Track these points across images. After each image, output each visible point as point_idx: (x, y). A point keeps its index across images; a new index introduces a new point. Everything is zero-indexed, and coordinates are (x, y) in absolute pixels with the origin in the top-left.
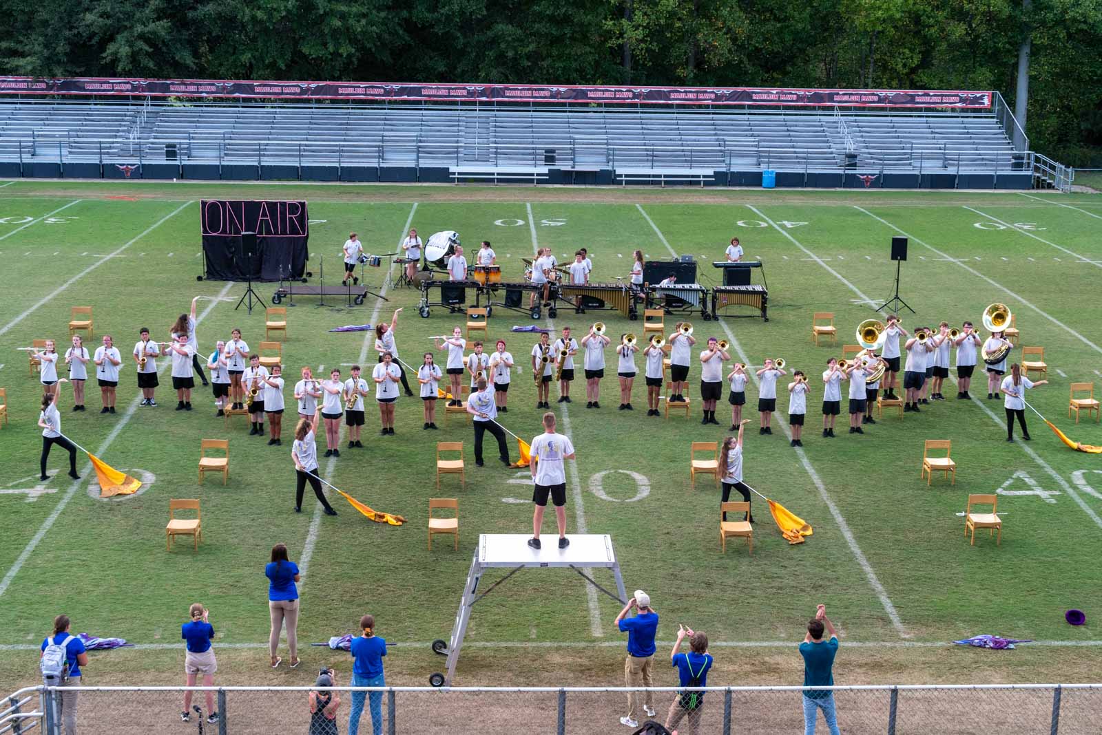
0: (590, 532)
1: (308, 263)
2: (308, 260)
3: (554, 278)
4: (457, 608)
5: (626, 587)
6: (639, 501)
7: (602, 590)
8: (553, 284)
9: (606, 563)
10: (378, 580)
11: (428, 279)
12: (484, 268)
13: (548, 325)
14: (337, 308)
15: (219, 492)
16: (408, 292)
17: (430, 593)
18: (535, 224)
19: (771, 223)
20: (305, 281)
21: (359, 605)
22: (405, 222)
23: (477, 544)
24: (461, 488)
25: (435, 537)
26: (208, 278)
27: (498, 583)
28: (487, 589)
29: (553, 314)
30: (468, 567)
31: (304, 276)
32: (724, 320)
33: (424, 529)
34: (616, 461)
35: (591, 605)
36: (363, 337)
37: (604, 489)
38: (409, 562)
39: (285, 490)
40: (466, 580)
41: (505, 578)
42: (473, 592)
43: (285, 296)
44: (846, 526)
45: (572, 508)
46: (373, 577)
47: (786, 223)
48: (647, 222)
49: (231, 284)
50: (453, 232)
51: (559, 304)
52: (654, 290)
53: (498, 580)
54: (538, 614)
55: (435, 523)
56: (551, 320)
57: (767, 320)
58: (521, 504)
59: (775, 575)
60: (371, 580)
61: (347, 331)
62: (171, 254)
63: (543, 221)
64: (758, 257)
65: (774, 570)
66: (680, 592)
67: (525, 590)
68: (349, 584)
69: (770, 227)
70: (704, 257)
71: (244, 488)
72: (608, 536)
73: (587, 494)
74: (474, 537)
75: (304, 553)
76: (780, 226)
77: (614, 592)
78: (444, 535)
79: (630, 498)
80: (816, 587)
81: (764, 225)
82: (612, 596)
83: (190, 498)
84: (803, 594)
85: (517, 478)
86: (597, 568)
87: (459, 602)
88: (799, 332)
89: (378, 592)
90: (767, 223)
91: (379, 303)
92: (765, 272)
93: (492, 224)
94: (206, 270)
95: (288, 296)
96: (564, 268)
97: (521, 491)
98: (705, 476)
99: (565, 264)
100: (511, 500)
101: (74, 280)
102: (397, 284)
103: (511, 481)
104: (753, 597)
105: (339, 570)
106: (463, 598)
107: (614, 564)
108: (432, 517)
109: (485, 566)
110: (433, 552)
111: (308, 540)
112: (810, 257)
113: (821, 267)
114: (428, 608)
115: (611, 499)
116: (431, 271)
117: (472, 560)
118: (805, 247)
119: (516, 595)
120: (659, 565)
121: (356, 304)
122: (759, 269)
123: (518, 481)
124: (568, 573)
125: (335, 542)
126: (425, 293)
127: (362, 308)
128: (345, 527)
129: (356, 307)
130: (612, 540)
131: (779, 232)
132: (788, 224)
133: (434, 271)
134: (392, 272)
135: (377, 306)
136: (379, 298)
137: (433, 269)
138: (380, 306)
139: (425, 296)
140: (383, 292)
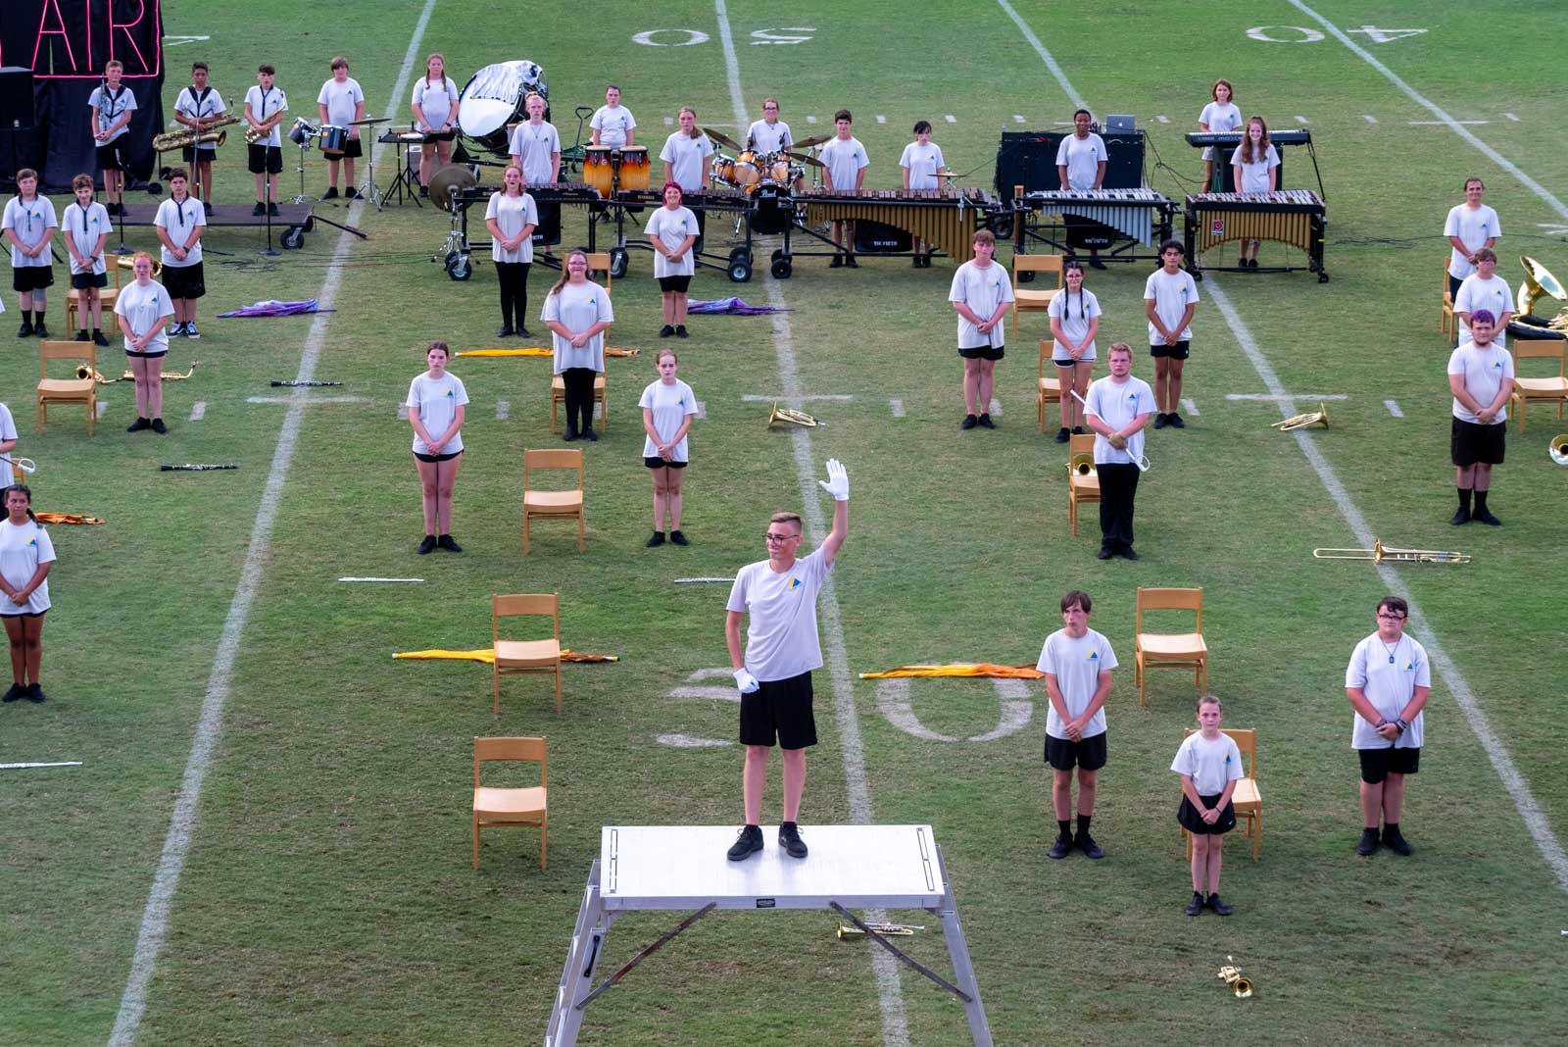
0: (879, 819)
3: (784, 176)
4: (547, 1013)
5: (973, 959)
6: (1006, 739)
7: (913, 965)
8: (783, 192)
9: (922, 898)
10: (347, 945)
11: (466, 184)
12: (607, 153)
13: (772, 296)
14: (239, 256)
16: (416, 217)
17: (478, 975)
18: (736, 41)
19: (1334, 30)
20: (156, 190)
21: (300, 1010)
22: (410, 37)
23: (596, 851)
24: (555, 711)
25: (488, 834)
27: (649, 951)
28: (623, 966)
29: (782, 267)
30: (573, 911)
31: (154, 178)
32: (1217, 279)
33: (462, 815)
34: (944, 639)
35: (886, 1003)
36: (304, 330)
37: (915, 708)
38: (424, 899)
39: (110, 718)
40: (569, 944)
41: (669, 937)
42: (587, 973)
44: (1530, 800)
45: (836, 759)
46: (334, 938)
47: (1370, 30)
48: (1019, 33)
50: (530, 64)
51: (798, 243)
52: (1038, 204)
53: (650, 943)
54: (751, 1028)
55: (489, 800)
56: (778, 283)
57: (1324, 278)
58: (705, 750)
59: (1352, 926)
60: (329, 944)
61: (265, 314)
63: (755, 34)
64: (1302, 120)
65: (1348, 911)
66: (1112, 971)
67: (717, 967)
68: (274, 956)
69: (1332, 40)
70: (1163, 119)
72: (928, 830)
73: (872, 721)
74: (586, 833)
75: (158, 878)
76: (1357, 38)
77: (943, 973)
78: (510, 829)
79: (983, 733)
80: (1456, 956)
81: (1315, 36)
82: (939, 980)
84: (1422, 972)
85: (695, 684)
86: (899, 908)
87: (552, 997)
88: (1404, 308)
89: (349, 974)
90: (1323, 29)
91: (345, 243)
92: (1320, 157)
93: (627, 40)
96: (809, 152)
97: (705, 716)
98: (1172, 674)
99: (812, 142)
100: (681, 741)
102: (387, 197)
103: (681, 692)
104: (1296, 981)
105: (247, 920)
106: (561, 989)
107: (942, 899)
108: (482, 785)
109: (617, 906)
110: (486, 873)
111: (168, 846)
112: (1431, 116)
113: (1462, 141)
114: (472, 1014)
115: (933, 736)
116: (475, 161)
117: (583, 893)
118: (1419, 90)
119: (696, 979)
120: (1057, 901)
121: (286, 247)
122: (1304, 149)
123: (701, 692)
124: (825, 922)
125: (236, 850)
126: (459, 218)
127: (302, 256)
128: (264, 811)
129: (286, 256)
130: (937, 840)
131: (1355, 55)
132: (1378, 35)
133: (481, 163)
134: (375, 165)
135: (339, 252)
136: (345, 232)
137: (478, 157)
138: (346, 251)
139: (460, 224)
140: (354, 216)
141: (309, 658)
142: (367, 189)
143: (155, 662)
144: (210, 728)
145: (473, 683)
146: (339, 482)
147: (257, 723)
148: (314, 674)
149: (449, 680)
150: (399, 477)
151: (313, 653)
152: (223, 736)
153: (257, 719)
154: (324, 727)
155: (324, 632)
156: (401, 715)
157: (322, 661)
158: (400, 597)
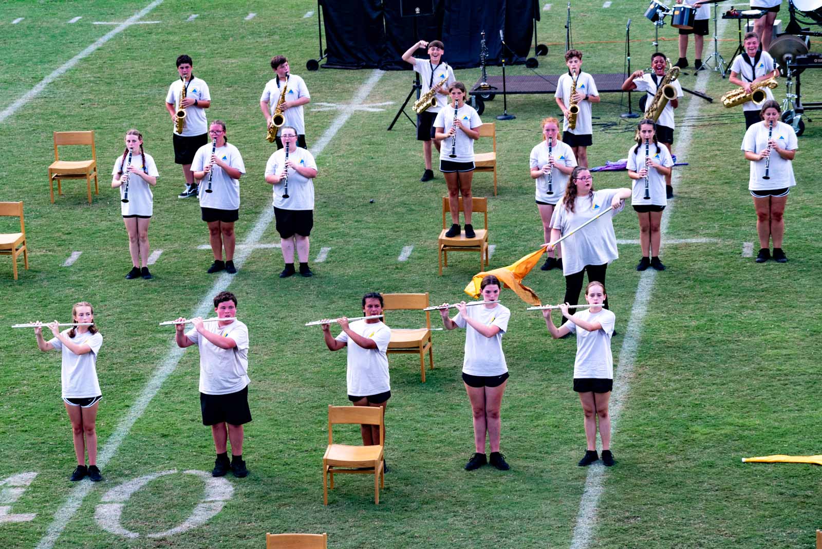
1: (539, 24)
2: (539, 19)
11: (798, 53)
15: (365, 518)
20: (533, 64)
26: (330, 65)
31: (532, 54)
39: (504, 513)
43: (491, 98)
49: (377, 75)
62: (251, 15)
71: (416, 510)
83: (306, 531)
91: (696, 105)
94: (324, 47)
95: (497, 97)
101: (55, 74)
116: (806, 33)
126: (793, 82)
133: (811, 34)
134: (719, 39)
135: (689, 114)
136: (694, 97)
137: (808, 29)
138: (695, 113)
139: (794, 88)
140: (701, 83)
141: (670, 462)
142: (712, 60)
143: (541, 465)
144: (588, 521)
145: (813, 484)
146: (694, 311)
147: (627, 518)
148: (674, 475)
149: (792, 480)
150: (743, 307)
151: (674, 458)
152: (598, 528)
153: (627, 514)
154: (684, 521)
155: (682, 439)
156: (751, 511)
157: (681, 464)
158: (746, 409)
